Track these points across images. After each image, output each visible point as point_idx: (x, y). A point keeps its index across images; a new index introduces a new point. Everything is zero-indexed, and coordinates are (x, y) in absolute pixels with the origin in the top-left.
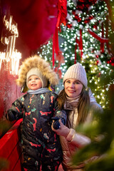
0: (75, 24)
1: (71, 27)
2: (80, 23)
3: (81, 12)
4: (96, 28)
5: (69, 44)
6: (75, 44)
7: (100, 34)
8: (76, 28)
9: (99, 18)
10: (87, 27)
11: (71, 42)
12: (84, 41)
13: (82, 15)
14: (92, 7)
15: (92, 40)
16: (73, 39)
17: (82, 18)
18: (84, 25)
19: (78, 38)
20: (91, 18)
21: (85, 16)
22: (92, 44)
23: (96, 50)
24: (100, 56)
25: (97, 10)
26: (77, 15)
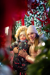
0: (31, 15)
1: (29, 16)
2: (33, 14)
3: (33, 10)
4: (40, 16)
6: (31, 23)
7: (41, 19)
9: (41, 12)
11: (29, 22)
13: (34, 11)
14: (38, 7)
16: (30, 21)
17: (33, 12)
19: (32, 20)
20: (37, 12)
22: (38, 23)
23: (40, 25)
24: (41, 28)
25: (40, 9)
26: (31, 11)
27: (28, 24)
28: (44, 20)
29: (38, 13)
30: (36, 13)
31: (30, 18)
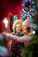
1: (23, 13)
2: (26, 11)
3: (26, 8)
4: (32, 13)
5: (23, 18)
6: (25, 18)
7: (33, 15)
8: (25, 13)
9: (32, 10)
10: (29, 12)
12: (28, 17)
15: (30, 17)
18: (28, 12)
19: (26, 16)
21: (28, 9)
25: (31, 7)
26: (25, 9)
27: (22, 19)
28: (35, 15)
29: (30, 11)
30: (29, 10)
31: (25, 14)
